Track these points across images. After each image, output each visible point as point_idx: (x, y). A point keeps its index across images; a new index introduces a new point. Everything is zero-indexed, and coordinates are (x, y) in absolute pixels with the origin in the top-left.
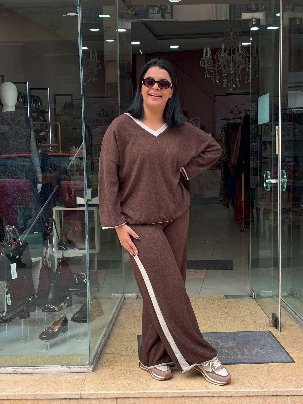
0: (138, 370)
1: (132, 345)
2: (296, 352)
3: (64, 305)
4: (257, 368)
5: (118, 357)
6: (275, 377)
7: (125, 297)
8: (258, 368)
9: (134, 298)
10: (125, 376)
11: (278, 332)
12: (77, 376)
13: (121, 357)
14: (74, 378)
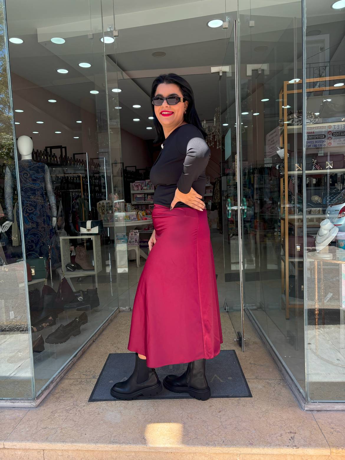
0: (84, 406)
1: (98, 367)
3: (45, 325)
5: (75, 384)
6: (226, 423)
7: (119, 310)
9: (127, 311)
10: (65, 416)
11: (241, 352)
12: (17, 414)
13: (78, 384)
14: (13, 415)
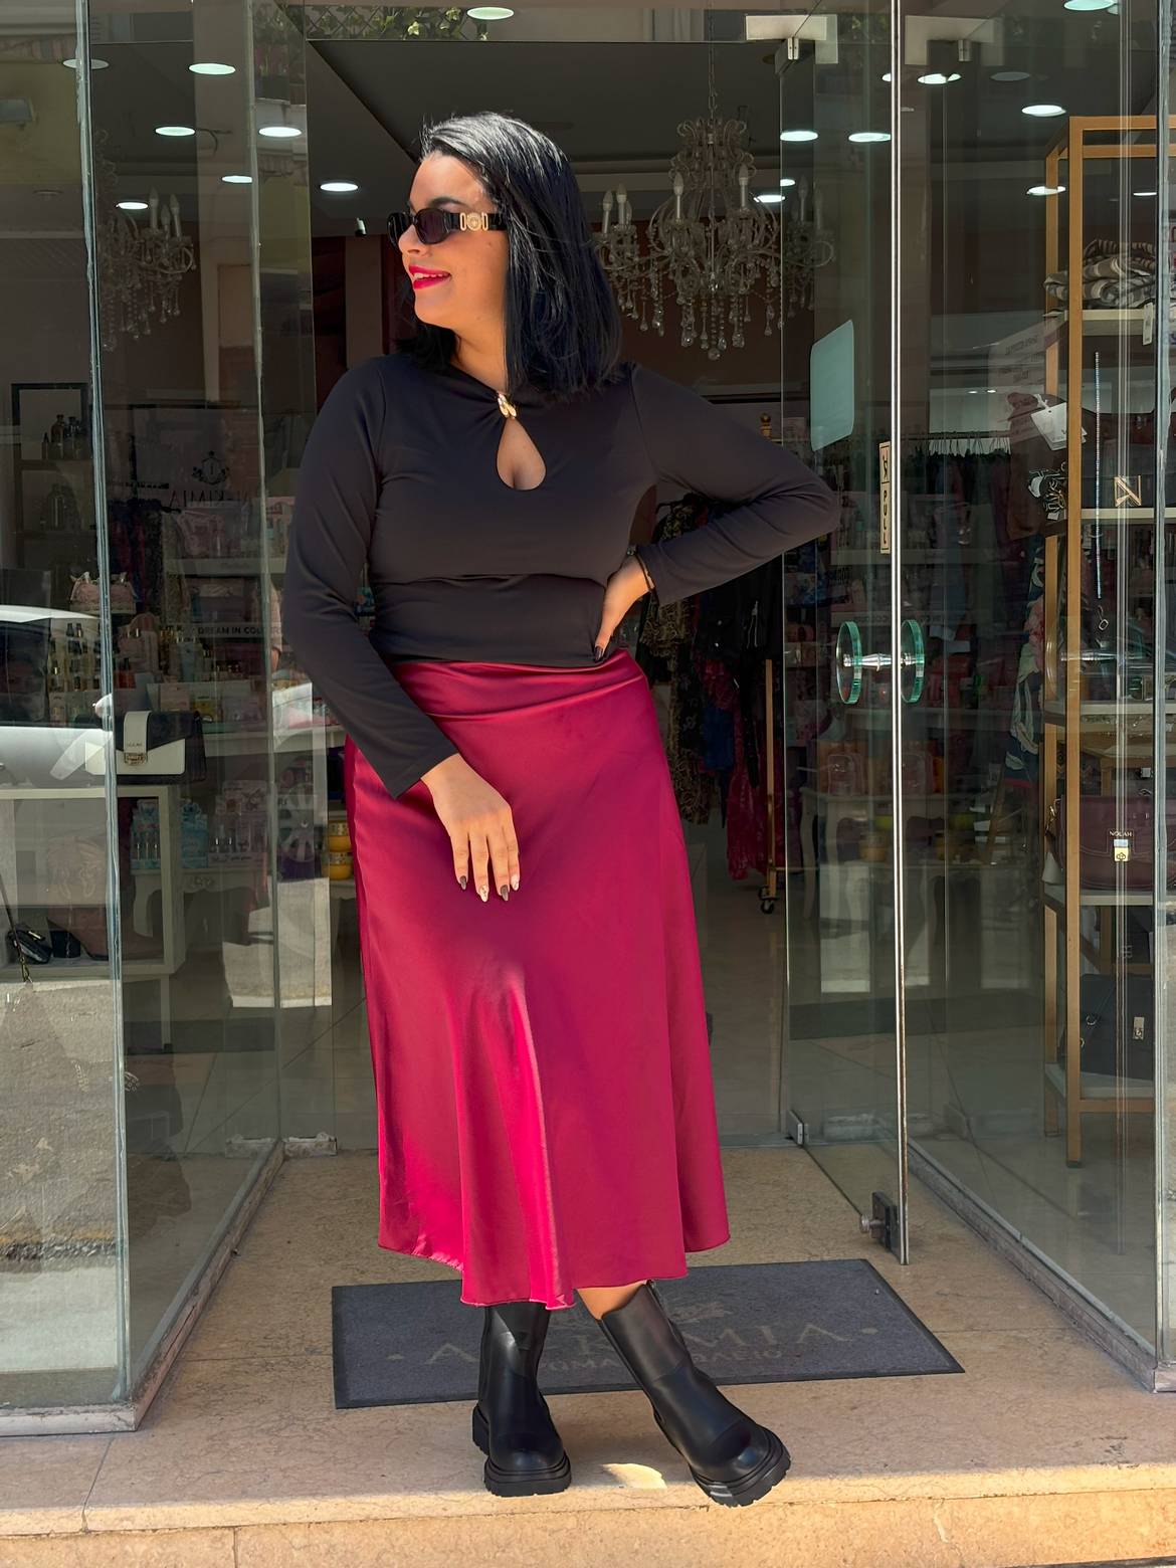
0: (328, 1419)
1: (307, 1326)
2: (968, 1335)
3: (27, 1171)
4: (813, 1395)
5: (247, 1372)
6: (884, 1429)
7: (284, 1152)
8: (815, 1398)
9: (325, 1152)
10: (270, 1443)
11: (897, 1266)
12: (71, 1448)
13: (257, 1372)
14: (57, 1453)
